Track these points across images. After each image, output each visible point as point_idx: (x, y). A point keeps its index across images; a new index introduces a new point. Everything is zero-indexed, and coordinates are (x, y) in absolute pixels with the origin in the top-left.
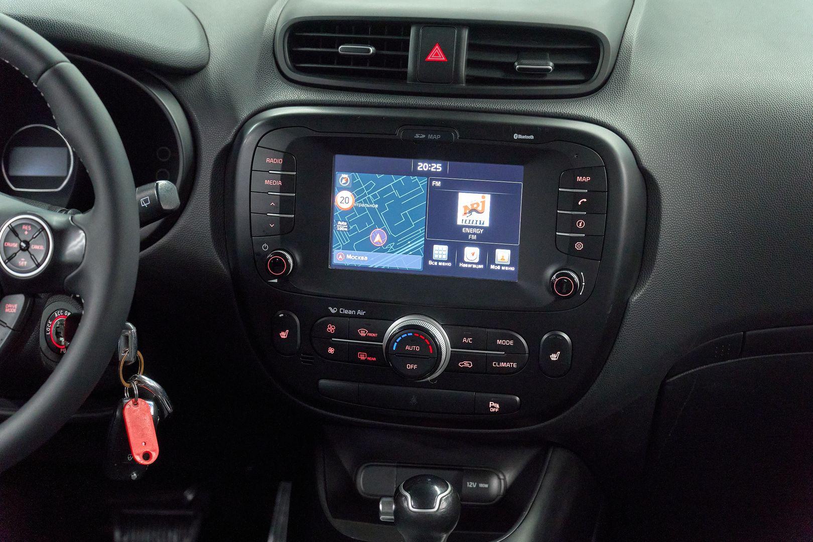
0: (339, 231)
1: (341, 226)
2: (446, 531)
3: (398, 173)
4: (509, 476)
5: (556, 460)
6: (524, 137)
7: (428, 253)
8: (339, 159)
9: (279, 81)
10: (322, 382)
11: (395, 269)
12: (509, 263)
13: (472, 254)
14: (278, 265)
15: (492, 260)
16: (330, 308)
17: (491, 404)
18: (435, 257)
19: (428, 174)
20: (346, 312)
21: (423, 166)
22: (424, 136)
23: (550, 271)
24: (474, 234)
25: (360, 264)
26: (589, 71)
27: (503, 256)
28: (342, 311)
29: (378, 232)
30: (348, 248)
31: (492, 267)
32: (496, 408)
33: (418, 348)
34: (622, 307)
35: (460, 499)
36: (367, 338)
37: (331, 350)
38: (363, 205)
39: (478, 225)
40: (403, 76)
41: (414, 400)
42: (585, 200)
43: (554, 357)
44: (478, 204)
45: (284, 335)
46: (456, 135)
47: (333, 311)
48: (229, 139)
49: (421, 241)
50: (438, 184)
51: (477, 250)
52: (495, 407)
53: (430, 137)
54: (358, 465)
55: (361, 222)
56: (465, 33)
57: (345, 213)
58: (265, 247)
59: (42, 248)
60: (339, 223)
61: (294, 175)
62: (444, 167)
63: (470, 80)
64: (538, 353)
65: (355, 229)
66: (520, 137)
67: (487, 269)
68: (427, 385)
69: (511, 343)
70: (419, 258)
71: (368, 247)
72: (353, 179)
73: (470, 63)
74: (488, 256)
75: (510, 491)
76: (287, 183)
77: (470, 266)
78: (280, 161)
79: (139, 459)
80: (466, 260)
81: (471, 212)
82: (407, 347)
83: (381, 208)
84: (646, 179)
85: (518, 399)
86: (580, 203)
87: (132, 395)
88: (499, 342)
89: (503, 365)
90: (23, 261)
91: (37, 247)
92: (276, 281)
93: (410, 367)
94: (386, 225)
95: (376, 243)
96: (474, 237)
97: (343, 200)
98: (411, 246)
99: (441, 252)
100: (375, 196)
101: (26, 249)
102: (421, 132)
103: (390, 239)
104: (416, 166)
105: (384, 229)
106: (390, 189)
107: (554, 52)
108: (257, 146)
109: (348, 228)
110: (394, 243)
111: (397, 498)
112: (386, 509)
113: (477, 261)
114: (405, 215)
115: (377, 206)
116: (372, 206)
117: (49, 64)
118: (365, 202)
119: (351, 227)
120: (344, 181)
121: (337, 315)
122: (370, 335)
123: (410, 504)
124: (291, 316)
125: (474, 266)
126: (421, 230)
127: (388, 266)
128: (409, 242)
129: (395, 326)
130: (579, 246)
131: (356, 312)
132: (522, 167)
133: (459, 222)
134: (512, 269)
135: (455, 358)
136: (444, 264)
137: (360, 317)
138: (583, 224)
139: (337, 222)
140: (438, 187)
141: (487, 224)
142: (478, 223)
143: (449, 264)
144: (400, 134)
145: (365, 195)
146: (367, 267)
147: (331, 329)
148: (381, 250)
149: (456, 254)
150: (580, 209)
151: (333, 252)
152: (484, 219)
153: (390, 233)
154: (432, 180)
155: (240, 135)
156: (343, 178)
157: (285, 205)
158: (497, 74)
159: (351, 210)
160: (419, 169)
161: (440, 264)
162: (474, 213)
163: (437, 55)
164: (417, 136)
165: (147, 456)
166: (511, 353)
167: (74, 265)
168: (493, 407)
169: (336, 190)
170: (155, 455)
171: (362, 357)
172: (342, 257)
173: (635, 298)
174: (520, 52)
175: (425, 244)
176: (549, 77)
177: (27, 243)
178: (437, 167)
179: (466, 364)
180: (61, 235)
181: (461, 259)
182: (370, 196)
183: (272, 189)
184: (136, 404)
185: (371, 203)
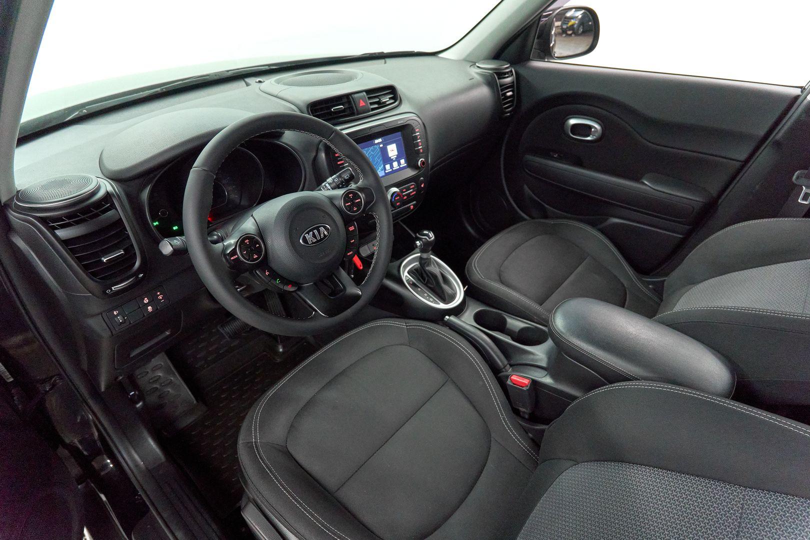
3: (371, 146)
7: (385, 169)
12: (404, 163)
13: (395, 164)
18: (387, 169)
19: (379, 143)
21: (377, 141)
22: (377, 131)
24: (394, 158)
26: (396, 97)
27: (403, 161)
31: (401, 166)
32: (413, 207)
33: (399, 197)
34: (428, 164)
39: (394, 155)
40: (354, 114)
43: (422, 186)
44: (393, 148)
46: (385, 128)
49: (382, 166)
50: (382, 145)
56: (365, 94)
62: (382, 140)
63: (374, 109)
64: (419, 186)
70: (383, 171)
74: (399, 164)
77: (396, 168)
84: (424, 126)
85: (416, 202)
88: (411, 187)
90: (355, 208)
91: (358, 201)
93: (398, 204)
99: (388, 167)
104: (375, 142)
107: (385, 94)
113: (397, 166)
126: (381, 162)
130: (421, 150)
132: (400, 133)
133: (390, 156)
134: (406, 165)
136: (389, 171)
140: (382, 147)
141: (397, 154)
143: (391, 170)
144: (371, 132)
149: (391, 166)
150: (419, 139)
152: (395, 152)
154: (380, 145)
158: (376, 106)
162: (393, 151)
163: (362, 104)
164: (375, 131)
166: (414, 189)
173: (429, 161)
174: (379, 96)
176: (388, 103)
177: (353, 202)
179: (405, 197)
181: (393, 167)
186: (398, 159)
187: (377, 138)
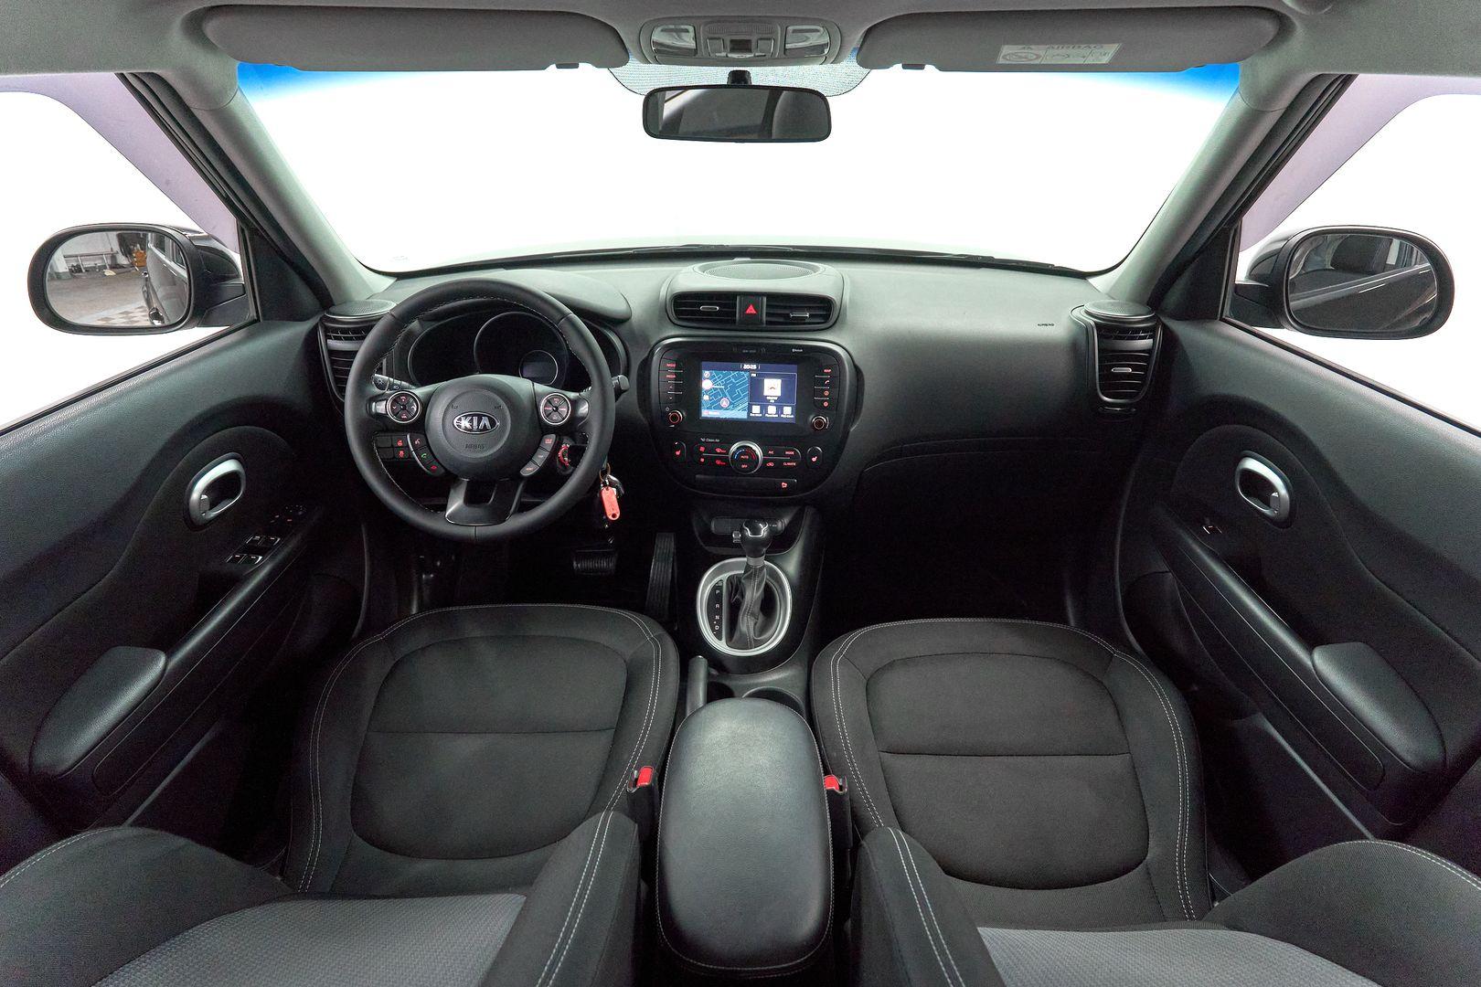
0: (705, 400)
1: (706, 398)
2: (765, 547)
3: (734, 370)
4: (786, 521)
5: (809, 511)
7: (750, 410)
8: (704, 363)
9: (670, 326)
10: (697, 476)
11: (734, 419)
12: (790, 414)
13: (772, 410)
14: (675, 417)
15: (782, 413)
16: (701, 439)
18: (754, 412)
19: (749, 370)
20: (710, 440)
21: (746, 367)
23: (812, 417)
24: (773, 400)
25: (716, 417)
26: (826, 318)
27: (788, 411)
28: (708, 440)
29: (724, 400)
30: (709, 408)
31: (782, 416)
33: (747, 457)
34: (847, 433)
35: (771, 530)
36: (721, 454)
37: (702, 460)
38: (716, 387)
39: (775, 395)
40: (734, 321)
41: (745, 483)
42: (828, 381)
44: (774, 385)
45: (678, 453)
46: (764, 350)
47: (703, 440)
48: (646, 355)
49: (746, 404)
50: (755, 375)
51: (775, 408)
52: (784, 485)
53: (750, 351)
54: (711, 517)
55: (716, 395)
56: (765, 299)
57: (707, 391)
58: (667, 409)
59: (565, 410)
61: (681, 372)
62: (757, 367)
63: (769, 323)
64: (806, 458)
67: (779, 417)
68: (753, 475)
69: (793, 453)
70: (746, 413)
71: (719, 408)
72: (711, 373)
73: (768, 314)
74: (780, 410)
75: (787, 528)
76: (678, 377)
77: (771, 416)
78: (674, 366)
79: (610, 517)
80: (769, 413)
81: (771, 389)
82: (742, 457)
83: (726, 388)
84: (858, 371)
85: (796, 481)
86: (826, 383)
87: (605, 485)
88: (787, 453)
89: (789, 464)
90: (555, 417)
91: (563, 410)
92: (673, 426)
93: (743, 466)
94: (728, 397)
95: (724, 406)
97: (707, 384)
98: (741, 407)
99: (756, 409)
100: (722, 382)
101: (557, 410)
102: (746, 350)
103: (731, 404)
104: (743, 366)
105: (728, 399)
106: (730, 378)
107: (809, 308)
108: (661, 358)
109: (709, 398)
110: (733, 405)
111: (742, 530)
112: (736, 536)
113: (774, 413)
114: (738, 391)
115: (723, 387)
117: (564, 315)
118: (718, 385)
119: (711, 398)
121: (705, 442)
122: (722, 452)
123: (749, 533)
124: (681, 444)
125: (773, 416)
126: (746, 399)
127: (730, 417)
128: (740, 405)
129: (734, 447)
130: (826, 404)
131: (715, 441)
132: (796, 366)
133: (765, 394)
134: (792, 417)
135: (765, 461)
136: (758, 415)
137: (717, 443)
138: (827, 393)
139: (704, 395)
140: (754, 377)
141: (779, 395)
143: (761, 415)
144: (735, 350)
145: (718, 382)
146: (719, 418)
147: (702, 449)
148: (726, 409)
149: (764, 409)
150: (826, 385)
151: (702, 411)
152: (778, 393)
153: (731, 400)
154: (751, 373)
155: (652, 353)
156: (706, 374)
157: (677, 387)
158: (782, 320)
159: (710, 390)
161: (756, 415)
162: (773, 389)
163: (751, 310)
164: (744, 351)
165: (614, 516)
166: (793, 458)
167: (583, 418)
169: (703, 380)
170: (618, 515)
171: (718, 462)
172: (706, 413)
173: (852, 430)
174: (792, 309)
175: (748, 406)
176: (807, 321)
177: (557, 408)
178: (754, 367)
179: (771, 464)
180: (575, 403)
181: (767, 412)
182: (720, 382)
183: (670, 379)
184: (607, 489)
185: (721, 386)
186: (780, 403)
187: (750, 362)
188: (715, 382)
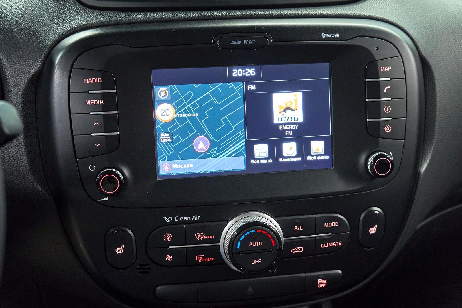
0: (162, 143)
1: (164, 138)
3: (215, 81)
6: (330, 36)
7: (250, 153)
8: (154, 72)
10: (160, 288)
11: (221, 172)
12: (323, 153)
13: (290, 149)
14: (111, 181)
15: (308, 152)
16: (165, 218)
17: (320, 281)
18: (257, 155)
19: (243, 79)
20: (181, 219)
21: (237, 72)
22: (240, 42)
24: (290, 130)
25: (187, 172)
27: (318, 147)
28: (177, 219)
29: (201, 139)
30: (173, 157)
31: (309, 158)
32: (323, 284)
33: (261, 243)
34: (417, 177)
36: (204, 241)
37: (169, 258)
38: (184, 115)
39: (293, 121)
41: (250, 290)
42: (389, 87)
43: (372, 231)
44: (291, 103)
45: (119, 251)
46: (269, 39)
47: (168, 220)
49: (243, 143)
50: (253, 87)
51: (294, 145)
53: (246, 42)
55: (183, 132)
57: (166, 125)
58: (92, 167)
60: (162, 135)
61: (115, 92)
62: (257, 71)
65: (178, 139)
66: (327, 35)
67: (304, 161)
69: (336, 224)
70: (242, 159)
71: (192, 154)
72: (172, 91)
74: (304, 149)
77: (289, 160)
78: (99, 80)
80: (285, 155)
81: (285, 110)
82: (251, 244)
83: (202, 116)
85: (340, 272)
86: (385, 91)
88: (326, 225)
89: (330, 245)
92: (107, 199)
93: (254, 262)
94: (208, 132)
95: (200, 150)
96: (291, 133)
97: (164, 112)
98: (233, 149)
99: (261, 150)
100: (194, 106)
102: (237, 39)
103: (213, 144)
104: (231, 72)
105: (207, 136)
106: (208, 97)
108: (72, 68)
109: (172, 138)
110: (217, 148)
113: (295, 154)
114: (225, 120)
115: (197, 115)
116: (192, 115)
118: (186, 112)
119: (174, 138)
120: (163, 94)
121: (173, 223)
122: (207, 237)
124: (125, 231)
125: (293, 160)
126: (242, 133)
127: (214, 170)
128: (231, 145)
130: (388, 129)
131: (192, 218)
132: (327, 64)
133: (276, 121)
134: (327, 157)
135: (288, 244)
136: (265, 161)
137: (195, 222)
138: (389, 108)
139: (160, 134)
140: (253, 91)
141: (301, 120)
142: (293, 119)
143: (270, 161)
144: (216, 42)
145: (185, 105)
146: (193, 174)
148: (206, 156)
151: (158, 163)
152: (298, 115)
153: (212, 138)
154: (247, 85)
156: (161, 91)
159: (173, 121)
160: (234, 75)
161: (262, 161)
162: (288, 111)
164: (234, 43)
166: (336, 233)
168: (321, 283)
169: (156, 104)
171: (200, 259)
172: (168, 168)
175: (246, 145)
178: (251, 72)
179: (298, 250)
181: (281, 155)
182: (189, 105)
183: (95, 108)
185: (191, 112)
187: (244, 64)
188: (179, 106)
